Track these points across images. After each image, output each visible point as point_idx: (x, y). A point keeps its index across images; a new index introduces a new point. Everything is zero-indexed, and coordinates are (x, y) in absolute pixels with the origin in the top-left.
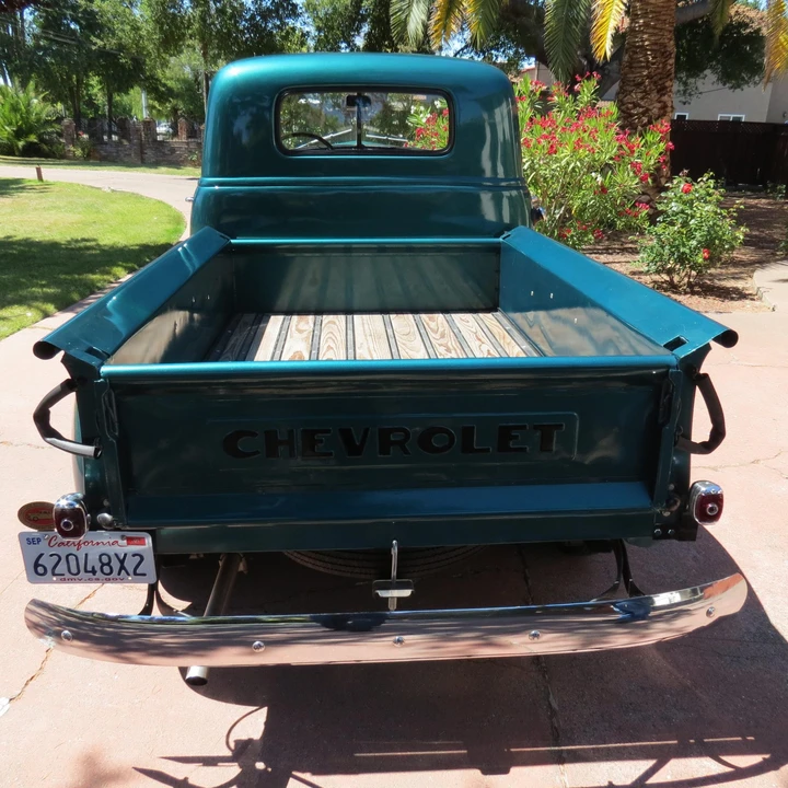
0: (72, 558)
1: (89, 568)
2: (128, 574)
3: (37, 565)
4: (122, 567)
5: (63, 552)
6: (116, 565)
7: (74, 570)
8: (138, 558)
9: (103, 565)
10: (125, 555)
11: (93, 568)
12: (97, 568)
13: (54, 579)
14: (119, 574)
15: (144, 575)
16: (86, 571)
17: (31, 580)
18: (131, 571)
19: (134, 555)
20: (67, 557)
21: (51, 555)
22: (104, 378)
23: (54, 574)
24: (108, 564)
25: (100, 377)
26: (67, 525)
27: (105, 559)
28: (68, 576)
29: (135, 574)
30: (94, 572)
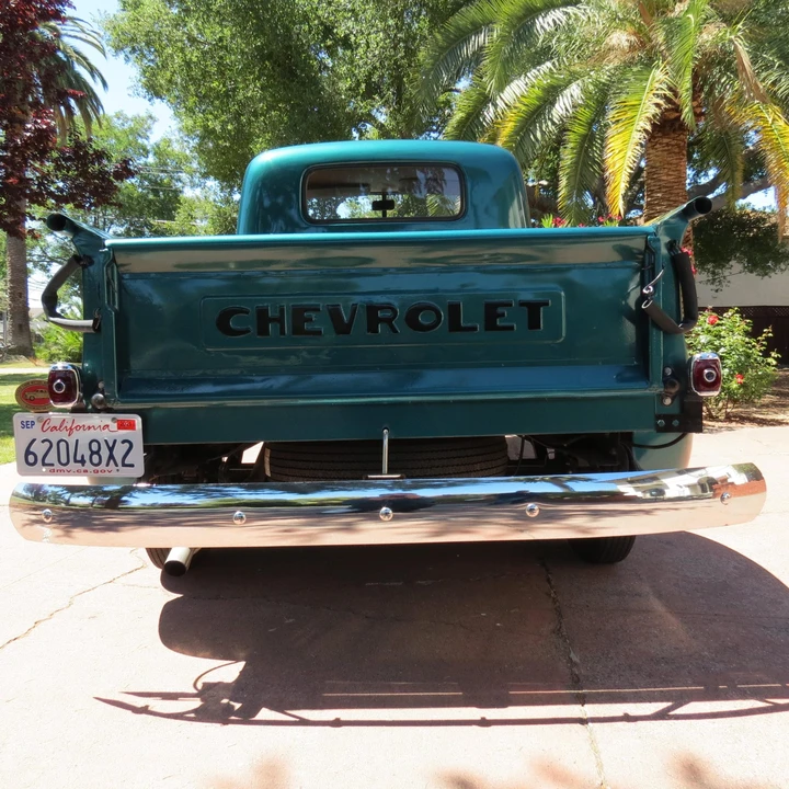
0: (63, 445)
1: (79, 458)
2: (117, 465)
3: (28, 452)
4: (111, 457)
5: (54, 437)
6: (105, 453)
7: (64, 460)
8: (127, 445)
9: (93, 453)
10: (115, 441)
11: (83, 456)
12: (87, 458)
13: (44, 470)
14: (107, 465)
15: (132, 466)
16: (76, 461)
17: (21, 472)
18: (119, 462)
19: (124, 442)
20: (59, 442)
21: (43, 442)
22: (108, 247)
23: (44, 464)
24: (98, 453)
25: (105, 247)
26: (59, 386)
27: (95, 447)
28: (57, 466)
29: (124, 465)
30: (83, 462)
